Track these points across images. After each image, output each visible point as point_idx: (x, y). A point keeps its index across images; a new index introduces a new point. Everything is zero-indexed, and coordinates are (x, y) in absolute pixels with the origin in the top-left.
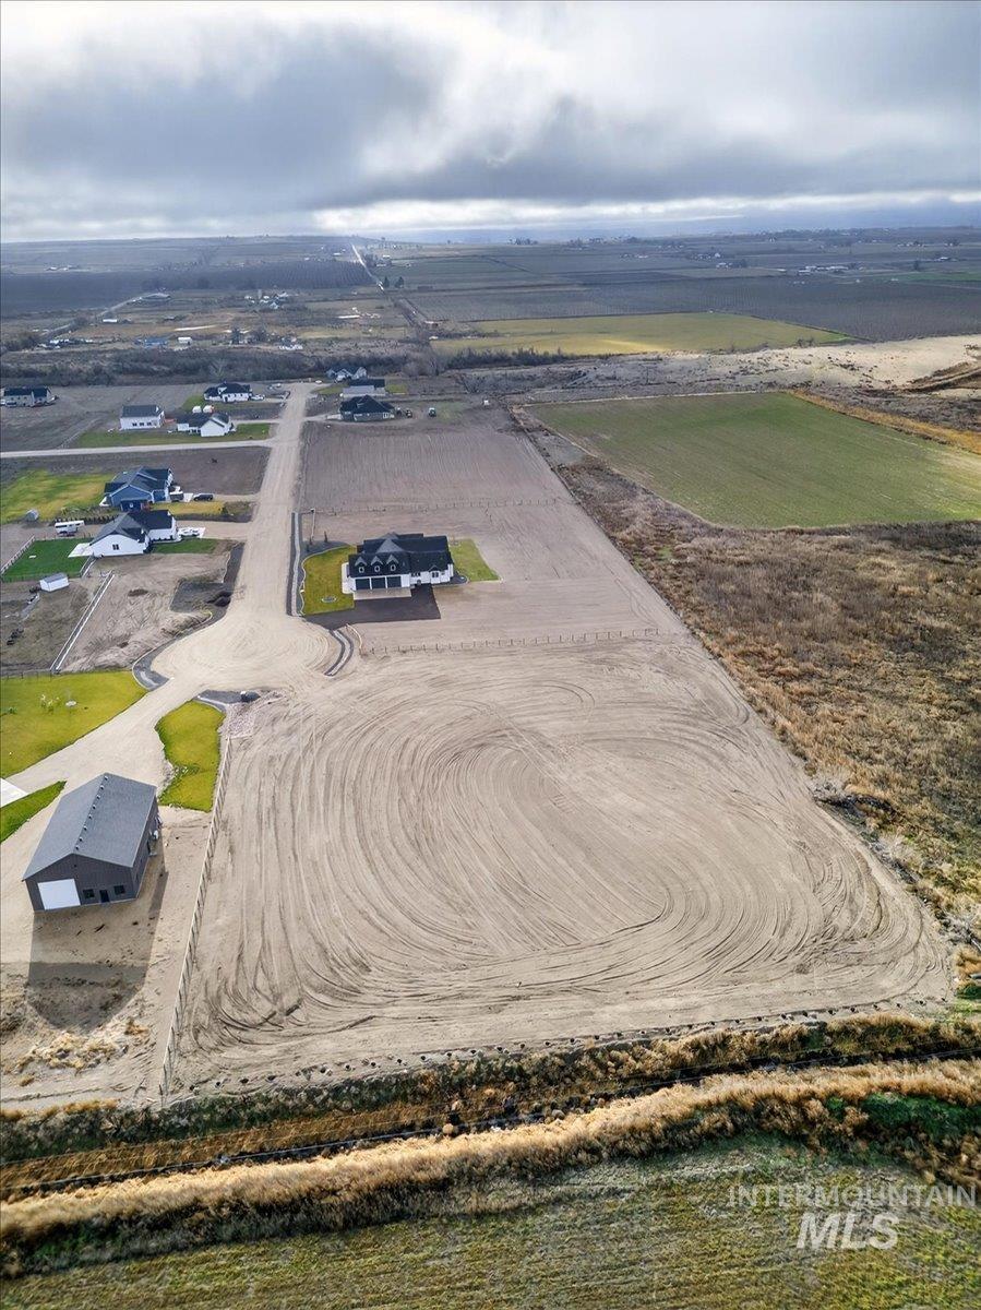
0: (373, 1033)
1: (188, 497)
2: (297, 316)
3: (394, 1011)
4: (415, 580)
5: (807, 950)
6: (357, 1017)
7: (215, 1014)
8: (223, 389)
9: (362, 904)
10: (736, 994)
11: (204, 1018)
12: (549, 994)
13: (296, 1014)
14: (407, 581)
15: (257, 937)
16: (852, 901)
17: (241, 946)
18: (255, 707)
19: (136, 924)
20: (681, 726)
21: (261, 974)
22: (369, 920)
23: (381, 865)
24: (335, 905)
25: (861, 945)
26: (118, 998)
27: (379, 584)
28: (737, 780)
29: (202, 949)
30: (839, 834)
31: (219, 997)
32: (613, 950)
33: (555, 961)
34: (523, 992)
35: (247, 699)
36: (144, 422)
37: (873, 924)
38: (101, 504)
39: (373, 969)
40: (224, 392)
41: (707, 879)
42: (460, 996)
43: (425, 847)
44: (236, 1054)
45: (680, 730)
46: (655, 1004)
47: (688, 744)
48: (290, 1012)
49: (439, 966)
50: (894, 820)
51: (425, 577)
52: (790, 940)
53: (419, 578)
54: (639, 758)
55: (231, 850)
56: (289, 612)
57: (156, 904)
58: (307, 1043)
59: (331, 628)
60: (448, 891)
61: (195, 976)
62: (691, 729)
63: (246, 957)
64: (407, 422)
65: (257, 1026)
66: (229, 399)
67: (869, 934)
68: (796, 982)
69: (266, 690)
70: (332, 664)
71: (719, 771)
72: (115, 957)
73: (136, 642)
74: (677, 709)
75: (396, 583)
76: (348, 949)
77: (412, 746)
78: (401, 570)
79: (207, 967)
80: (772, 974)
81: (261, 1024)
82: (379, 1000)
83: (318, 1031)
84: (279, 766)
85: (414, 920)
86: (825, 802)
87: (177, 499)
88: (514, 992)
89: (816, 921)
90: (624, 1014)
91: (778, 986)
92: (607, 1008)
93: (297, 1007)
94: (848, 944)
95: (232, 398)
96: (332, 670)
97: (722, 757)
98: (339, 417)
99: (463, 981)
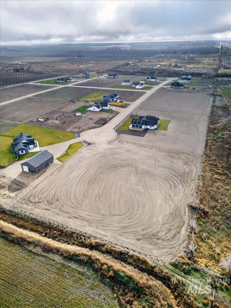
0: (47, 212)
1: (118, 101)
2: (191, 61)
3: (54, 210)
4: (146, 127)
5: (145, 236)
6: (47, 208)
7: (28, 198)
8: (150, 78)
9: (69, 189)
10: (118, 237)
11: (27, 198)
12: (83, 220)
13: (40, 204)
14: (144, 127)
15: (48, 188)
16: (170, 231)
17: (44, 188)
18: (89, 146)
19: (33, 178)
20: (173, 176)
21: (42, 194)
22: (67, 192)
23: (79, 183)
24: (65, 187)
25: (160, 241)
26: (20, 189)
27: (137, 127)
28: (173, 193)
29: (38, 186)
30: (185, 215)
31: (32, 195)
32: (103, 217)
33: (90, 214)
34: (79, 217)
35: (89, 144)
36: (126, 84)
37: (168, 238)
38: (102, 100)
39: (59, 201)
40: (150, 79)
41: (140, 212)
42: (67, 213)
43: (91, 183)
44: (25, 206)
45: (172, 177)
46: (99, 231)
47: (170, 181)
48: (39, 202)
49: (70, 205)
50: (205, 218)
51: (148, 127)
52: (144, 232)
53: (147, 127)
54: (154, 180)
55: (59, 171)
56: (114, 129)
57: (39, 176)
58: (36, 209)
59: (118, 134)
60: (86, 193)
61: (33, 190)
62: (176, 178)
63: (43, 190)
64: (186, 89)
65: (32, 203)
66: (151, 80)
67: (165, 240)
68: (134, 241)
69: (94, 143)
70: (111, 141)
71: (171, 189)
72: (25, 183)
73: (82, 128)
74: (177, 172)
75: (141, 127)
76: (59, 196)
77: (109, 162)
78: (143, 124)
79: (36, 190)
80: (130, 237)
81: (33, 203)
82: (54, 207)
83: (40, 208)
84: (82, 158)
85: (74, 196)
86: (190, 206)
87: (116, 101)
88: (76, 216)
89: (155, 231)
90: (91, 230)
91: (129, 240)
92: (90, 228)
93: (41, 202)
94: (156, 240)
95: (152, 80)
96: (110, 143)
97: (175, 187)
98: (170, 87)
99: (71, 210)
